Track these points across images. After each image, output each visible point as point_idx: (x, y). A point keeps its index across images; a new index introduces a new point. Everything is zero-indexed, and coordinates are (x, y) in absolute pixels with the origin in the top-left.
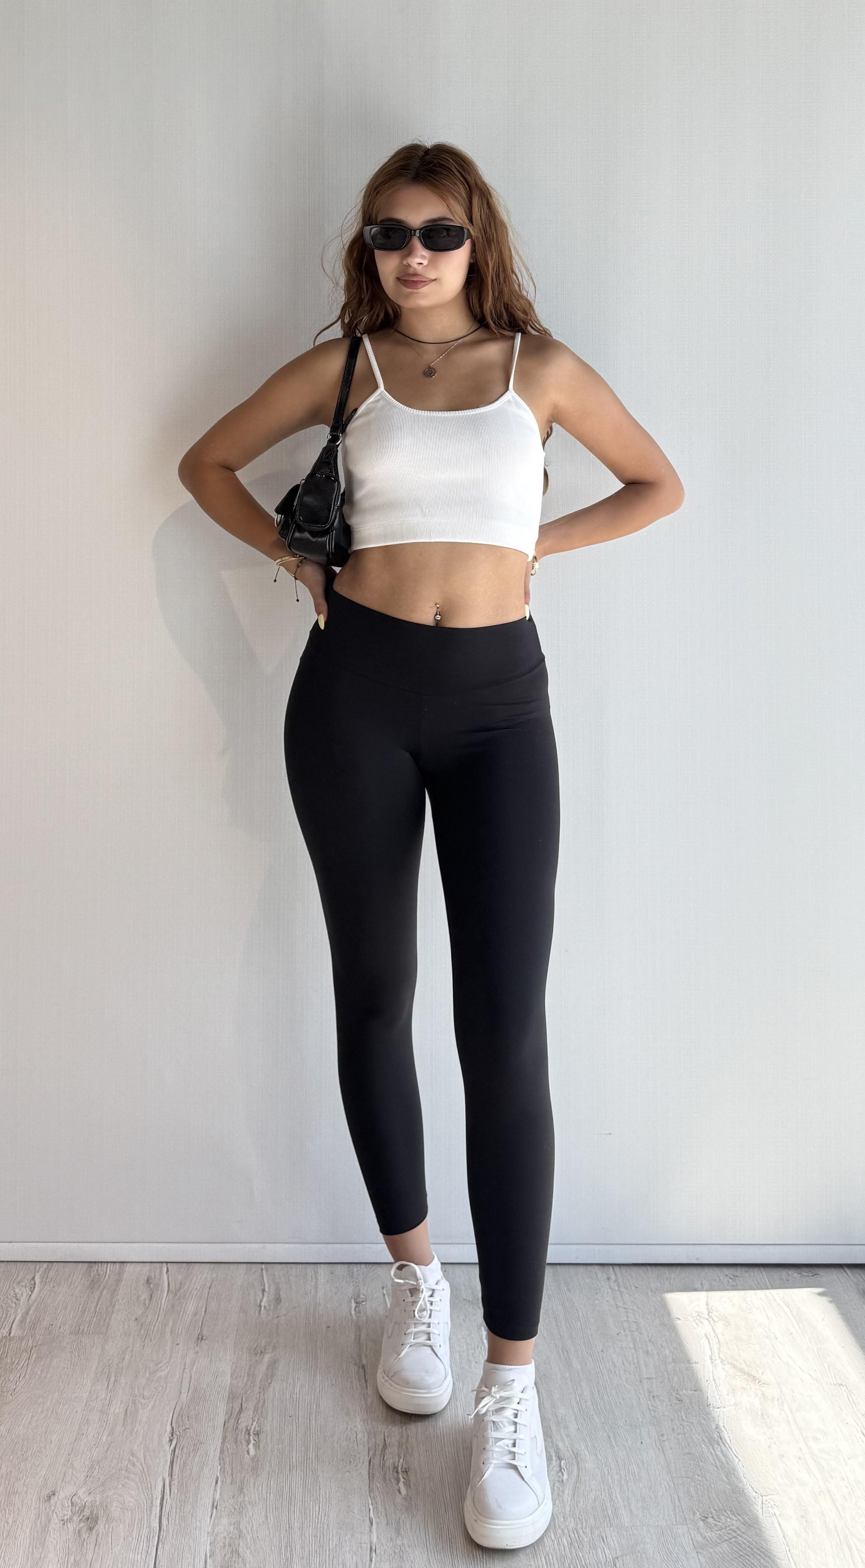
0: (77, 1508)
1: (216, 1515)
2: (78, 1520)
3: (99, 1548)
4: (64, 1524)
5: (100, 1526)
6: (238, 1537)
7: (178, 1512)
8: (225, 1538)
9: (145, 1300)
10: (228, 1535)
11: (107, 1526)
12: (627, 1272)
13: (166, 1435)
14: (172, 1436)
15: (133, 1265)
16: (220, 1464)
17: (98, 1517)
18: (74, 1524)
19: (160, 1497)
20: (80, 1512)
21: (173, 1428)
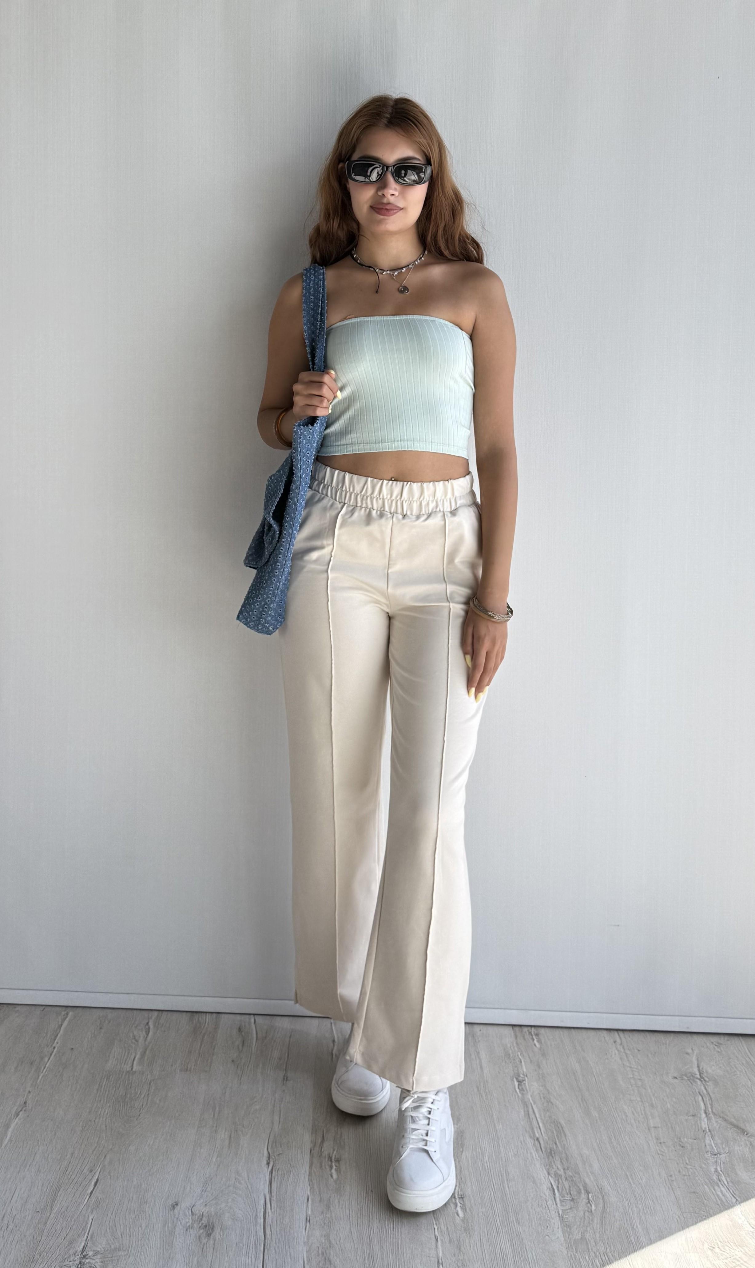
0: (197, 1217)
1: (309, 1227)
2: (198, 1227)
3: (216, 1252)
4: (187, 1230)
5: (216, 1233)
6: (328, 1246)
7: (278, 1224)
8: (318, 1248)
9: (238, 1046)
10: (320, 1245)
11: (222, 1234)
12: (629, 1037)
13: (264, 1158)
14: (269, 1159)
15: (226, 1016)
16: (309, 1185)
17: (214, 1226)
18: (195, 1230)
19: (263, 1210)
20: (199, 1220)
21: (269, 1153)
